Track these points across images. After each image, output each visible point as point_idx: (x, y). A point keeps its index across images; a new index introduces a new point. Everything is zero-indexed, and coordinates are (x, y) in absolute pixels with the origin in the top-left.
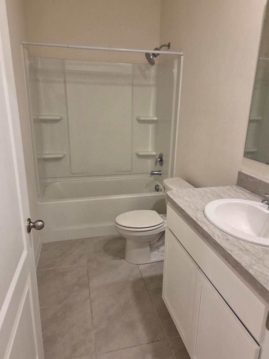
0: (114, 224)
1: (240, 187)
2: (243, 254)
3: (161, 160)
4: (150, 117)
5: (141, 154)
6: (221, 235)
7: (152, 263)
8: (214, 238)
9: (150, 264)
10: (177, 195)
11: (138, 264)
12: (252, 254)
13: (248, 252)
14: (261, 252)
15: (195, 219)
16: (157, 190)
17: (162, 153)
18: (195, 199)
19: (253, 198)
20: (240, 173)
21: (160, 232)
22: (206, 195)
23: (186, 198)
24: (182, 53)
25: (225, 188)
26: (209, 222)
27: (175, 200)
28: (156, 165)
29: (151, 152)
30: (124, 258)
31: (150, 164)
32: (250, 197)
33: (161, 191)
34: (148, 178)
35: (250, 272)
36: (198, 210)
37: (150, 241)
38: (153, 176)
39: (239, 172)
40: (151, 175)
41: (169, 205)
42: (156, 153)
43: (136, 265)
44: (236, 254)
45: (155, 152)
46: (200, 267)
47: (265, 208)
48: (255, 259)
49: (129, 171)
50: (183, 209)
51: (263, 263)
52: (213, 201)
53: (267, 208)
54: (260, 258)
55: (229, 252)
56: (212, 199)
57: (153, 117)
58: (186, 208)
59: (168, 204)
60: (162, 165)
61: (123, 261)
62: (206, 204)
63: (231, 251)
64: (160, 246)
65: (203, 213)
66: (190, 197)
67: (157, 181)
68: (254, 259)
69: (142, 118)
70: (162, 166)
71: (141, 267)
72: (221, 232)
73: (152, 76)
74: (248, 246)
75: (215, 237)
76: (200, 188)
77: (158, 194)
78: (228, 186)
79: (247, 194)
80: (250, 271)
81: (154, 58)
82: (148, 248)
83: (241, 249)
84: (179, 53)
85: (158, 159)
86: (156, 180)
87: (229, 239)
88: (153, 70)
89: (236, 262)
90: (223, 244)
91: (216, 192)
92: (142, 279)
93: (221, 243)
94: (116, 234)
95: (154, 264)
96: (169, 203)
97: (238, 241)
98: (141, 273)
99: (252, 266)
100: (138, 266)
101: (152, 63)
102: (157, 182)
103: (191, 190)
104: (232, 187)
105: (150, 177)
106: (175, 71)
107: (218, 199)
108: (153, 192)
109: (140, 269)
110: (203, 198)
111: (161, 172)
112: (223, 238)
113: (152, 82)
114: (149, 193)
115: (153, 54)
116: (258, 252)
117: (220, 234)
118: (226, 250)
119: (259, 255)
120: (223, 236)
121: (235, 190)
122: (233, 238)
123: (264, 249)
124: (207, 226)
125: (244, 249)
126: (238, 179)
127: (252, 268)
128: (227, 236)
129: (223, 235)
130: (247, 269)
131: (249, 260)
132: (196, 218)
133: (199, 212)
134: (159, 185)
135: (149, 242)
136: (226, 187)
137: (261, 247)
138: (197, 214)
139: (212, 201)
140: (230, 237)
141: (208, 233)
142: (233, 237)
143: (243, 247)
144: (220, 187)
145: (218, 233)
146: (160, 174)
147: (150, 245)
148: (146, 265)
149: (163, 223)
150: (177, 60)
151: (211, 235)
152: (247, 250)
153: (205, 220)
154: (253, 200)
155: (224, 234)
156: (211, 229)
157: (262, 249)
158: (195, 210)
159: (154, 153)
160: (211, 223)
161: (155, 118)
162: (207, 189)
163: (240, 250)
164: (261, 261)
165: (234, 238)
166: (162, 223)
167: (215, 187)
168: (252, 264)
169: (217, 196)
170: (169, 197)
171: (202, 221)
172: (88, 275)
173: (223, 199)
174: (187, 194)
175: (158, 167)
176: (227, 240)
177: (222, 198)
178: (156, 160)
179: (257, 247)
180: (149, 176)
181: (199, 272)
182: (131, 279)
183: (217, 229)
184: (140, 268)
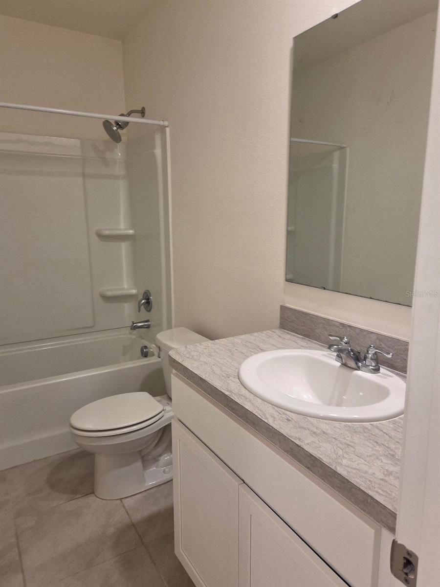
0: (67, 429)
1: (286, 331)
2: (319, 441)
3: (148, 302)
4: (120, 229)
5: (109, 294)
6: (276, 414)
7: (148, 490)
8: (266, 421)
9: (143, 494)
10: (188, 356)
11: (120, 498)
12: (333, 440)
13: (326, 436)
14: (347, 433)
15: (227, 393)
16: (145, 355)
17: (148, 289)
18: (220, 359)
19: (310, 345)
20: (283, 309)
21: (159, 429)
22: (236, 350)
23: (203, 359)
24: (166, 123)
25: (263, 335)
26: (252, 393)
27: (186, 364)
28: (139, 312)
29: (128, 289)
30: (93, 493)
31: (128, 312)
32: (304, 344)
33: (153, 355)
34: (126, 336)
35: (339, 472)
36: (228, 376)
37: (140, 449)
38: (135, 332)
39: (281, 306)
40: (131, 329)
41: (176, 375)
42: (138, 292)
43: (118, 502)
44: (308, 444)
45: (135, 289)
46: (243, 481)
47: (332, 358)
48: (341, 446)
49: (90, 327)
50: (204, 377)
51: (354, 451)
52: (252, 357)
53: (335, 358)
54: (348, 442)
55: (297, 442)
56: (247, 355)
57: (126, 229)
58: (206, 375)
59: (174, 374)
60: (149, 311)
61: (91, 498)
62: (240, 364)
63: (299, 439)
64: (160, 455)
65: (239, 379)
66: (211, 356)
67: (143, 339)
68: (339, 447)
69: (107, 232)
70: (151, 313)
71: (128, 503)
72: (275, 408)
73: (118, 160)
74: (324, 426)
75: (267, 419)
76: (224, 339)
77: (148, 361)
78: (267, 331)
79: (298, 339)
80: (340, 470)
81: (119, 130)
82: (139, 464)
83: (314, 433)
84: (161, 123)
85: (142, 301)
86: (141, 338)
87: (290, 419)
88: (118, 153)
89: (312, 458)
90: (284, 430)
91: (252, 343)
92: (133, 526)
93: (281, 428)
94: (73, 448)
95: (153, 491)
96: (174, 371)
97: (306, 420)
98: (128, 514)
99: (340, 461)
100: (122, 501)
101: (116, 138)
102: (143, 341)
103: (209, 344)
104: (275, 332)
105: (130, 334)
106: (158, 152)
107: (256, 353)
108: (139, 358)
109: (127, 508)
110: (233, 355)
111: (149, 323)
112: (281, 419)
113: (119, 170)
114: (132, 362)
115: (117, 123)
116: (341, 434)
117: (274, 412)
118: (291, 439)
119: (344, 438)
120: (280, 416)
121: (280, 337)
122: (296, 415)
123: (349, 426)
124: (250, 401)
125: (318, 432)
126: (281, 317)
127: (342, 465)
128: (286, 414)
129: (280, 414)
130: (333, 468)
131: (332, 450)
132: (228, 391)
133: (231, 378)
134: (148, 346)
135: (140, 451)
136: (264, 332)
137: (344, 423)
138: (228, 383)
139: (248, 357)
140: (292, 414)
141: (254, 413)
142: (296, 413)
143: (317, 428)
144: (256, 334)
145: (270, 411)
146: (148, 327)
147: (142, 457)
148: (137, 496)
149: (163, 412)
150: (159, 134)
151: (259, 417)
152: (324, 432)
153: (244, 391)
154: (310, 348)
155: (280, 411)
156: (258, 406)
157: (345, 426)
158: (224, 376)
159: (134, 291)
160: (256, 395)
161: (131, 232)
162: (237, 339)
163: (314, 435)
164: (351, 448)
165: (299, 415)
166: (160, 413)
167: (248, 335)
168: (339, 457)
169: (253, 349)
170: (174, 361)
171: (240, 395)
172: (18, 543)
173: (266, 352)
174: (205, 350)
175: (144, 315)
176: (289, 420)
177: (262, 350)
178: (139, 303)
179: (337, 424)
180: (127, 332)
181: (243, 489)
182: (111, 530)
183: (268, 404)
184: (125, 505)
